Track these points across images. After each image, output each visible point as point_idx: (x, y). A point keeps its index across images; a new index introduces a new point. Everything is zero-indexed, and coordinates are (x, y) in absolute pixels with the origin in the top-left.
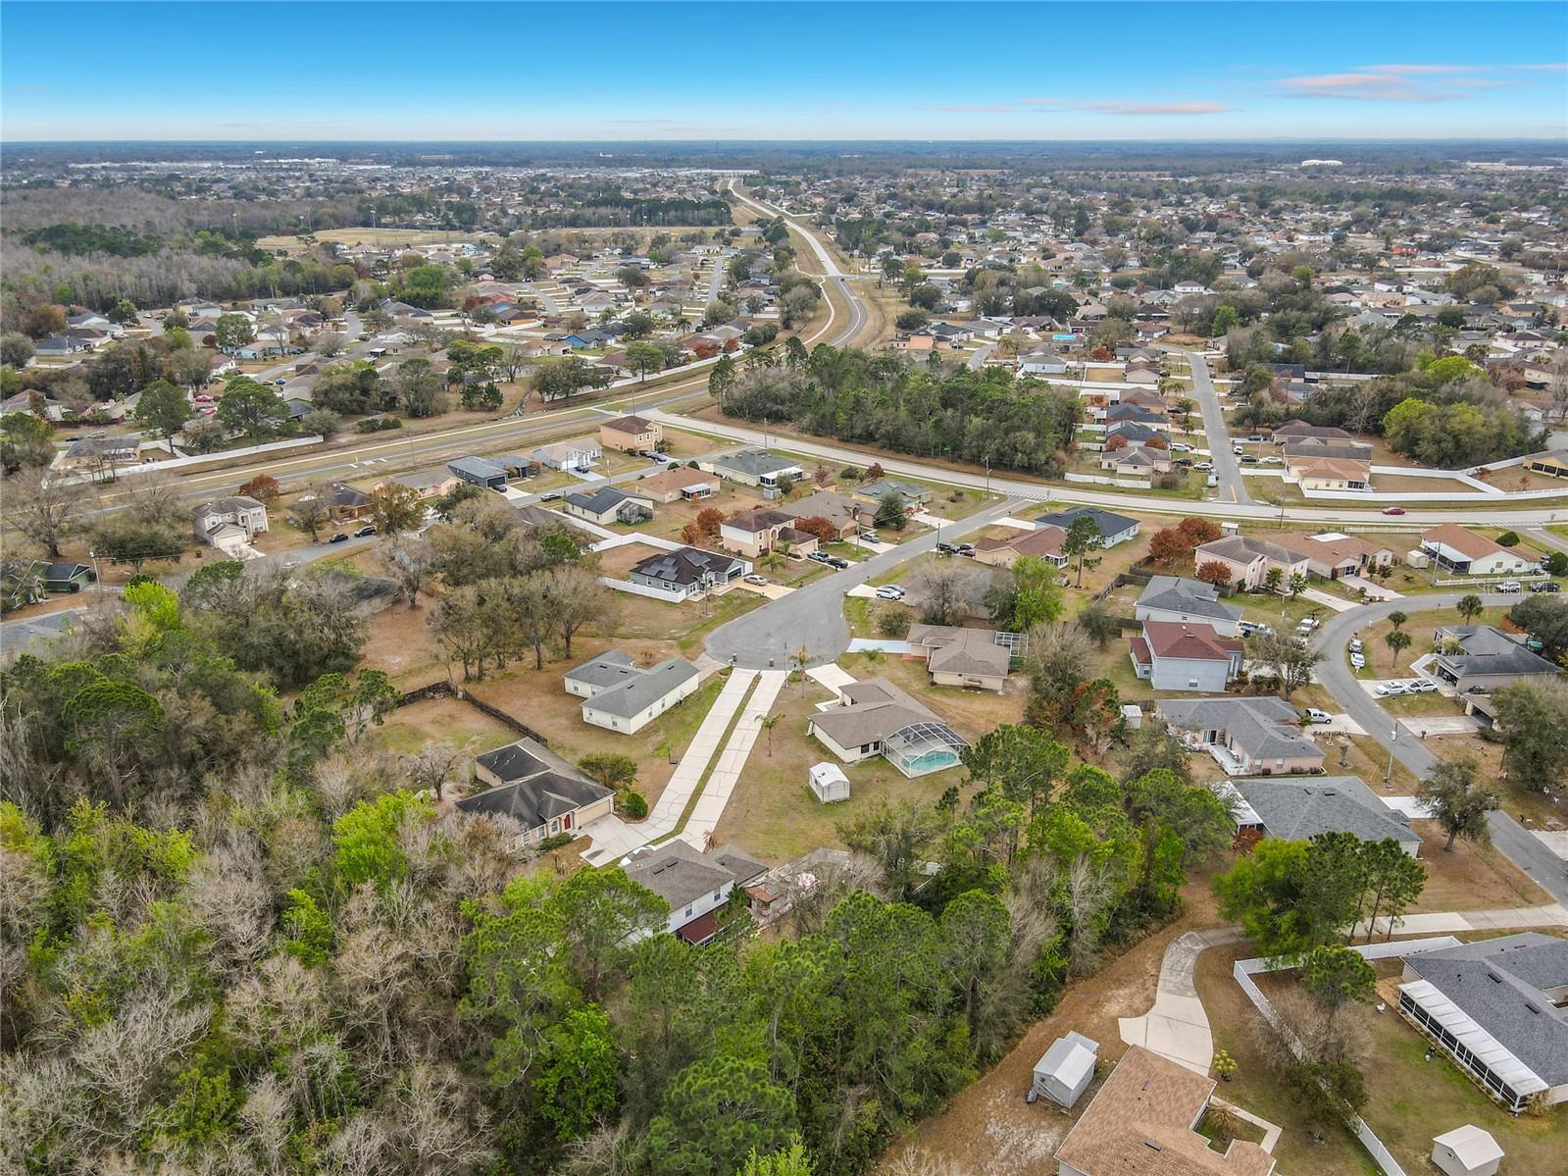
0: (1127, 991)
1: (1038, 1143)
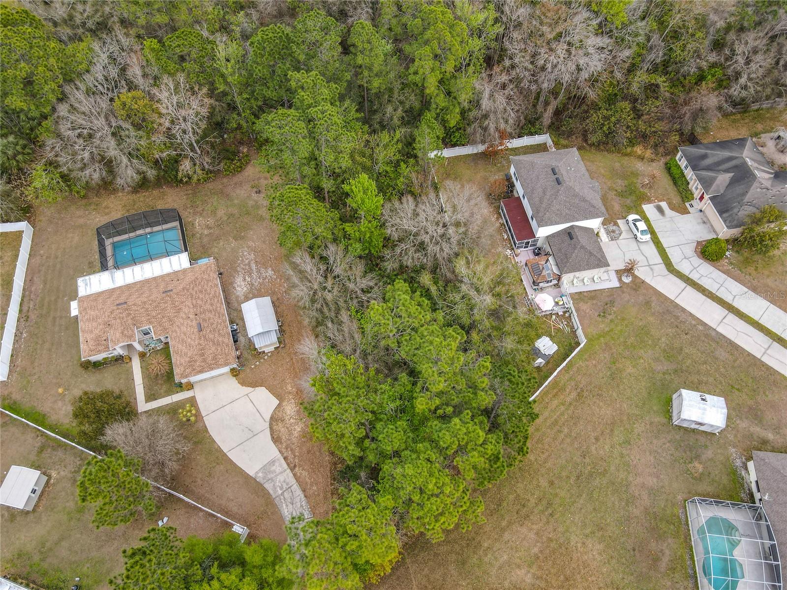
0: (296, 434)
1: (243, 283)
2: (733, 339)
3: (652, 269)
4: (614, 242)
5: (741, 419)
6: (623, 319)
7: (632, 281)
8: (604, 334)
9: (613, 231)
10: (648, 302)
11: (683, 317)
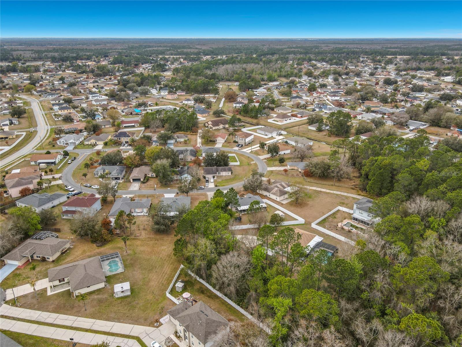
2: (108, 322)
3: (146, 333)
4: (167, 337)
5: (106, 298)
6: (154, 310)
7: (154, 324)
8: (160, 303)
9: (169, 342)
10: (145, 320)
11: (130, 321)
